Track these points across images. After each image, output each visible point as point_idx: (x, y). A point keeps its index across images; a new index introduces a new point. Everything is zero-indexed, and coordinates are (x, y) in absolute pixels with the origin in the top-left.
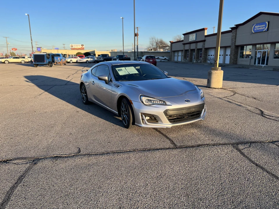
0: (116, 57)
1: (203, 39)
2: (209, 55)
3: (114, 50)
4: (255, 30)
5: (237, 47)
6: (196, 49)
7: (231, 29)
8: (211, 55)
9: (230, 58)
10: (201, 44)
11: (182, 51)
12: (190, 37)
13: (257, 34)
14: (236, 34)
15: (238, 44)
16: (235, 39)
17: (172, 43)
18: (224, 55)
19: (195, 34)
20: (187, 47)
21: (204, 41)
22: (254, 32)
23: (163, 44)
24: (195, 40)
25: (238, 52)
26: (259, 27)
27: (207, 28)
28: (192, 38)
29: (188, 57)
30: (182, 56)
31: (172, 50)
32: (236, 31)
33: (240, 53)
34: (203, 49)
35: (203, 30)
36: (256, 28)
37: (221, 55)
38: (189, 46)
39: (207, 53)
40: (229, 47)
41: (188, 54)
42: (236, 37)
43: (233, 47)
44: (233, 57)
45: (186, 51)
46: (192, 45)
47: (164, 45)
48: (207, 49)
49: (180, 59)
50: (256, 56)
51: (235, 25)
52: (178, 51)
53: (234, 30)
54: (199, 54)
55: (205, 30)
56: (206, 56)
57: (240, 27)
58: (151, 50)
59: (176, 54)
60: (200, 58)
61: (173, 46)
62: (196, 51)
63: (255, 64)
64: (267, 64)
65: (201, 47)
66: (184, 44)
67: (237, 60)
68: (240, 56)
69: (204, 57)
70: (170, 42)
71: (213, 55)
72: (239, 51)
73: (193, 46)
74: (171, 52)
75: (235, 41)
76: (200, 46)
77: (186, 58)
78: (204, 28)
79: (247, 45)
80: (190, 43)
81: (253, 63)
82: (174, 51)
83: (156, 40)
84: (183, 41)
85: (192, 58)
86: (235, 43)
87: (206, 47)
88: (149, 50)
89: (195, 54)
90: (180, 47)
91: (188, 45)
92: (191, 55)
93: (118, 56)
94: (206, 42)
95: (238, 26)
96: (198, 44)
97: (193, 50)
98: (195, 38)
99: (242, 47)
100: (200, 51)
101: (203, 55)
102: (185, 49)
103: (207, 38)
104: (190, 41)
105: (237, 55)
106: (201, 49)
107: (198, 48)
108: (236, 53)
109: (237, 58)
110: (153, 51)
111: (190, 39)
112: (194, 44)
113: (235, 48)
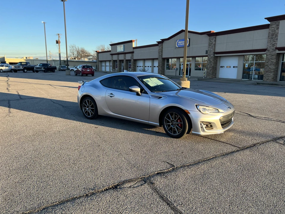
0: (39, 66)
1: (131, 50)
2: (138, 66)
3: (29, 58)
4: (179, 45)
5: (164, 59)
6: (125, 60)
7: (157, 43)
8: (140, 67)
9: (158, 70)
10: (130, 55)
11: (110, 61)
12: (118, 48)
13: (180, 48)
14: (162, 48)
15: (164, 56)
16: (162, 52)
17: (98, 53)
18: (152, 67)
19: (123, 45)
20: (115, 58)
21: (133, 52)
22: (178, 47)
23: (85, 53)
24: (123, 51)
25: (164, 64)
26: (182, 43)
27: (134, 41)
28: (120, 49)
29: (117, 67)
30: (110, 66)
31: (99, 60)
32: (162, 45)
33: (167, 65)
34: (132, 61)
35: (131, 42)
36: (179, 43)
37: (150, 67)
38: (118, 57)
39: (135, 64)
40: (157, 59)
41: (117, 65)
42: (162, 50)
43: (161, 59)
44: (161, 69)
45: (115, 61)
46: (120, 55)
47: (87, 54)
48: (136, 61)
49: (108, 69)
50: (180, 68)
51: (161, 40)
52: (105, 61)
53: (161, 44)
54: (128, 65)
55: (133, 43)
56: (135, 67)
57: (165, 42)
58: (75, 59)
59: (103, 64)
60: (129, 69)
61: (99, 56)
62: (125, 62)
63: (180, 75)
64: (190, 75)
65: (130, 59)
66: (112, 55)
67: (164, 71)
68: (167, 68)
69: (133, 68)
70: (96, 52)
71: (142, 67)
72: (166, 63)
73: (121, 57)
74: (98, 62)
75: (162, 54)
76: (128, 57)
77: (115, 69)
78: (132, 40)
79: (171, 58)
80: (119, 54)
81: (178, 74)
82: (101, 61)
83: (76, 49)
84: (110, 51)
85: (121, 68)
86: (162, 56)
87: (135, 58)
88: (73, 59)
89: (124, 64)
90: (108, 57)
91: (116, 56)
92: (120, 65)
93: (42, 65)
94: (134, 54)
95: (163, 41)
96: (127, 55)
97: (122, 61)
98: (123, 49)
99: (168, 59)
100: (129, 62)
101: (132, 66)
102: (114, 59)
103: (135, 50)
104: (118, 51)
105: (164, 67)
106: (130, 61)
107: (126, 59)
108: (163, 64)
109: (164, 70)
110: (76, 60)
111: (118, 50)
112: (123, 55)
113: (162, 60)
